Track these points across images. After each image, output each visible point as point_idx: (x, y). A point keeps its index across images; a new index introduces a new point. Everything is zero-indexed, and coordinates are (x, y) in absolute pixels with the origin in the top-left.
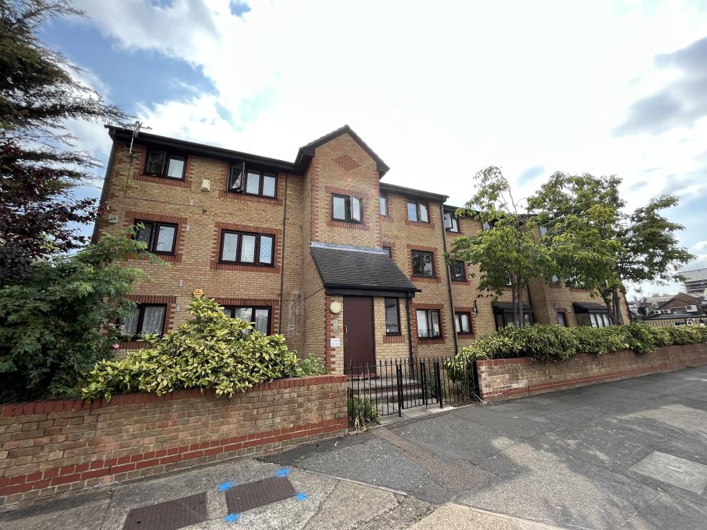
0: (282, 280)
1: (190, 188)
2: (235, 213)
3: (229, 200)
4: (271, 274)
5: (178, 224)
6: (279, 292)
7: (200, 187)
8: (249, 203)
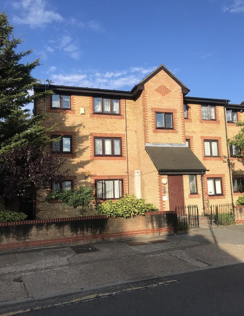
0: (128, 164)
1: (75, 114)
2: (99, 126)
3: (95, 119)
4: (122, 161)
5: (72, 136)
6: (127, 171)
7: (80, 113)
8: (106, 119)
